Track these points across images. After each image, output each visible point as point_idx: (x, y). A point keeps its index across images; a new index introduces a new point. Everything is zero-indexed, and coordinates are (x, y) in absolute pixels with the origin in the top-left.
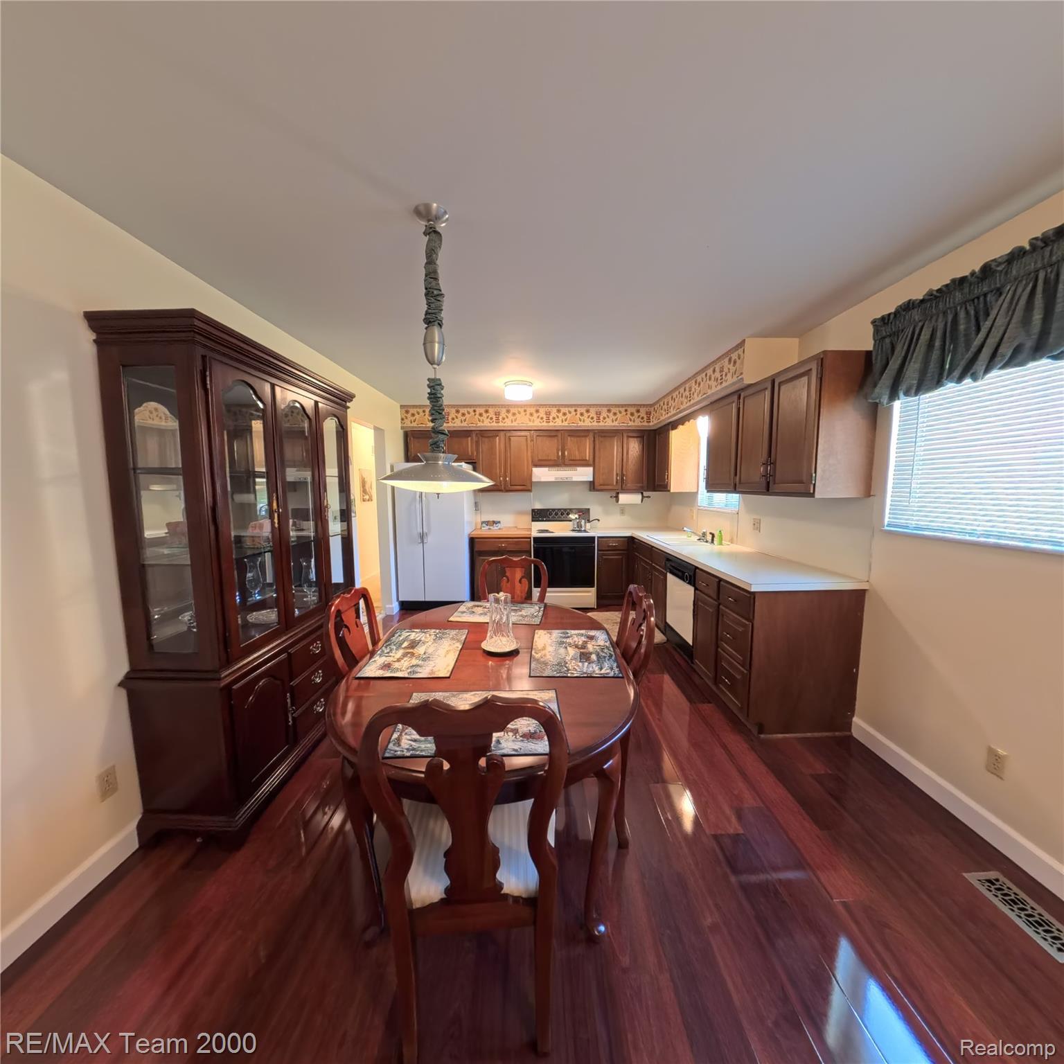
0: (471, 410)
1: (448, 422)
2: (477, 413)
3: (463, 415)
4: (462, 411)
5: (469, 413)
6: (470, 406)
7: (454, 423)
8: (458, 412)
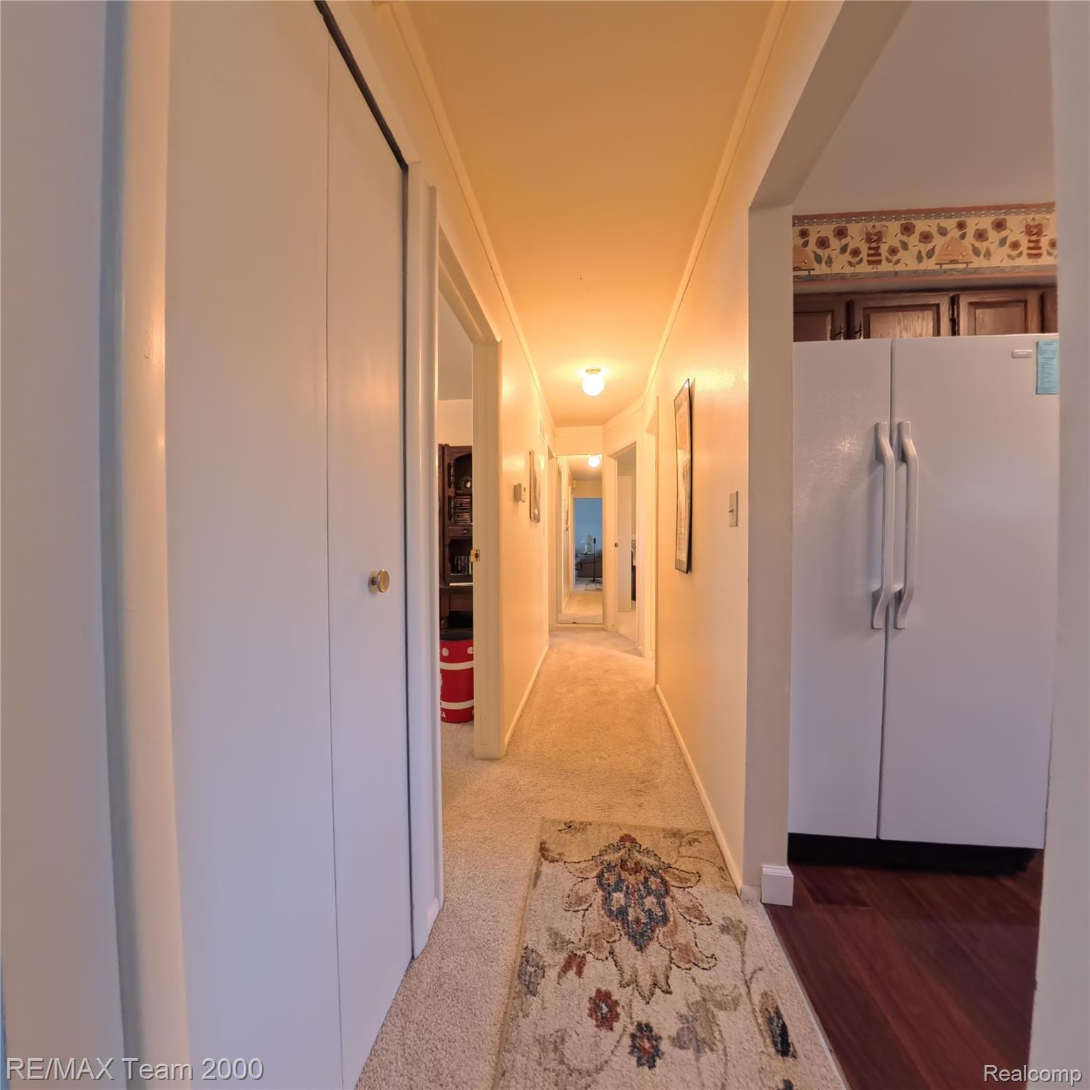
0: (950, 224)
1: (879, 262)
2: (970, 231)
3: (926, 237)
4: (921, 226)
5: (943, 232)
6: (947, 212)
7: (897, 262)
8: (907, 229)
